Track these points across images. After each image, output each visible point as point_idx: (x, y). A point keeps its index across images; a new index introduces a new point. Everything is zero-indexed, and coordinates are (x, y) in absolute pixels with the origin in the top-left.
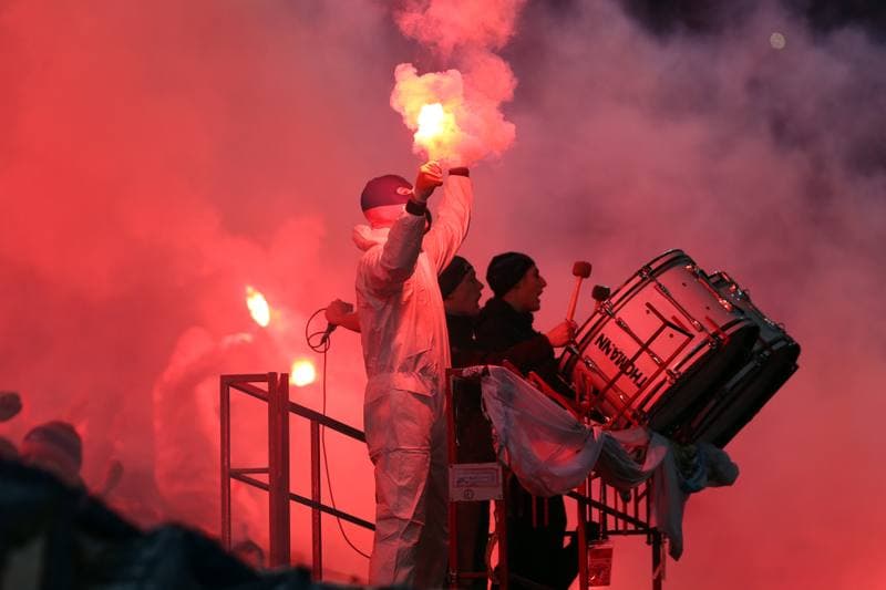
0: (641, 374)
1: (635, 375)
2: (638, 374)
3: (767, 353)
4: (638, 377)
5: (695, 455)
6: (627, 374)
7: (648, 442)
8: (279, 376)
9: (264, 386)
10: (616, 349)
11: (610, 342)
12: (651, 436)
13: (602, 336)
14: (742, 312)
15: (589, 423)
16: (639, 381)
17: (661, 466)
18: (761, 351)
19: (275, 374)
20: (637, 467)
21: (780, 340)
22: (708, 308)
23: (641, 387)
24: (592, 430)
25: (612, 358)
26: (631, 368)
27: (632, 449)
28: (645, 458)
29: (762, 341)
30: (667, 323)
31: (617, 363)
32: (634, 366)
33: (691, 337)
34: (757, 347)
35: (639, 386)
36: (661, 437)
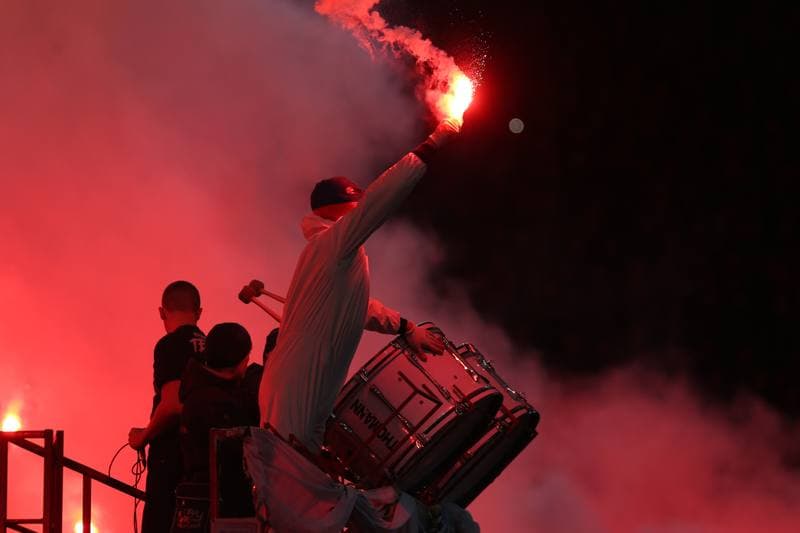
0: (393, 437)
1: (386, 438)
2: (390, 437)
3: (508, 420)
4: (390, 440)
5: (440, 514)
6: (379, 437)
7: (397, 501)
8: (55, 433)
9: (40, 442)
10: (370, 414)
11: (364, 408)
12: (400, 495)
13: (357, 401)
14: (487, 382)
15: (343, 483)
16: (391, 444)
17: (408, 523)
18: (503, 418)
19: (51, 431)
20: (386, 525)
21: (521, 408)
22: (456, 377)
23: (393, 450)
24: (345, 489)
25: (366, 422)
26: (383, 432)
27: (381, 507)
28: (392, 516)
29: (504, 410)
30: (417, 391)
31: (370, 427)
32: (386, 430)
33: (440, 404)
34: (499, 414)
35: (390, 448)
36: (409, 496)
